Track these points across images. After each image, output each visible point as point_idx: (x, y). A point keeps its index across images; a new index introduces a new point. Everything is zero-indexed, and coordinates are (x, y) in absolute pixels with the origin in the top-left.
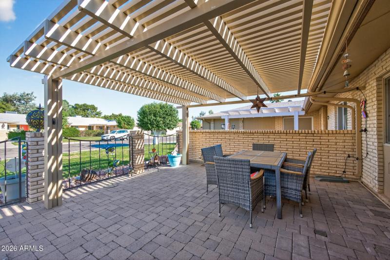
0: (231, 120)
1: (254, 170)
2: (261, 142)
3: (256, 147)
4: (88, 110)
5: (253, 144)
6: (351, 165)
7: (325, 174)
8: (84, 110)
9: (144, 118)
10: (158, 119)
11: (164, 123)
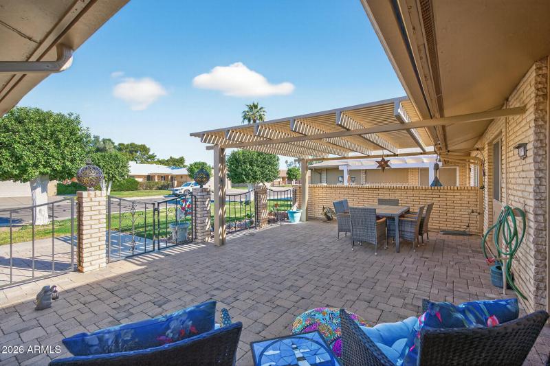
0: (350, 172)
1: (378, 218)
2: (387, 197)
3: (381, 202)
4: (136, 152)
5: (379, 200)
6: (475, 219)
7: (450, 228)
8: (131, 152)
9: (237, 167)
10: (255, 168)
11: (262, 173)
